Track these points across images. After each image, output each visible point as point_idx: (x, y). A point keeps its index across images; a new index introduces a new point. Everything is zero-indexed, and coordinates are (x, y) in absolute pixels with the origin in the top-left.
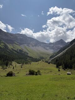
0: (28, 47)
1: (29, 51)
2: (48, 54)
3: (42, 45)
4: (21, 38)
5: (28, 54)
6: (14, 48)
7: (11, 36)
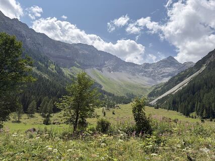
0: (98, 71)
1: (103, 82)
2: (142, 88)
3: (128, 68)
4: (86, 52)
5: (101, 86)
6: (73, 73)
7: (65, 50)
